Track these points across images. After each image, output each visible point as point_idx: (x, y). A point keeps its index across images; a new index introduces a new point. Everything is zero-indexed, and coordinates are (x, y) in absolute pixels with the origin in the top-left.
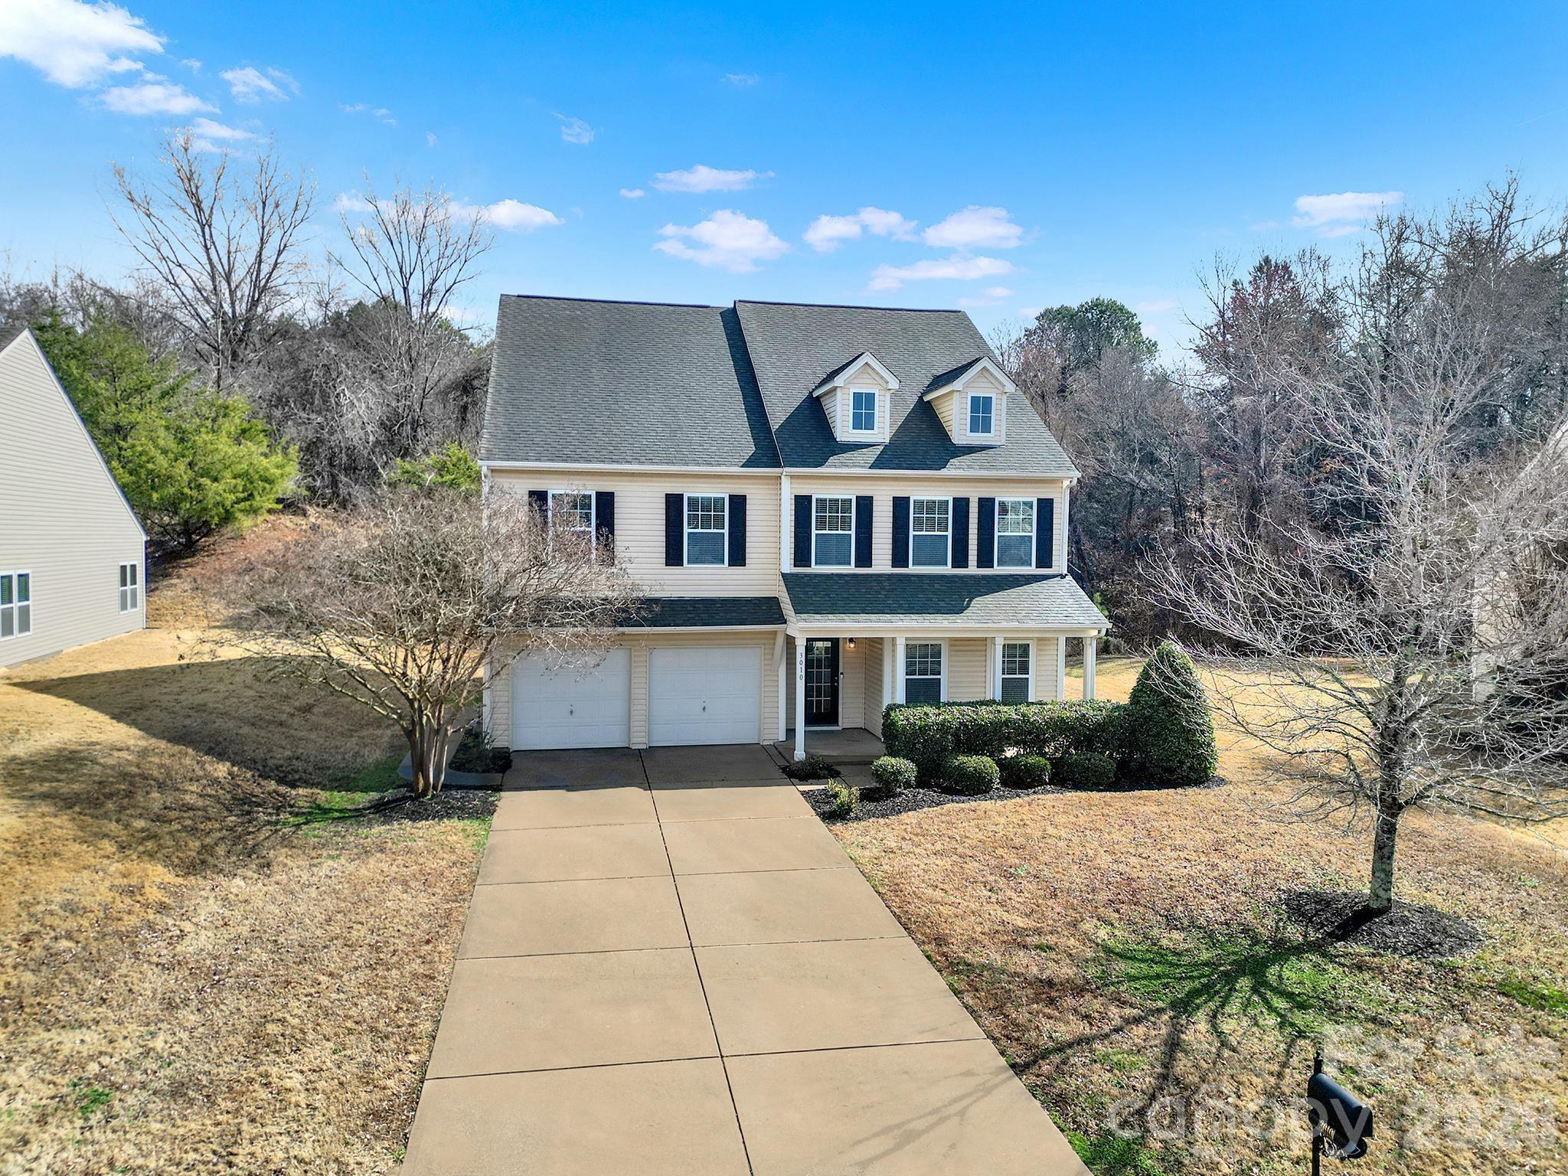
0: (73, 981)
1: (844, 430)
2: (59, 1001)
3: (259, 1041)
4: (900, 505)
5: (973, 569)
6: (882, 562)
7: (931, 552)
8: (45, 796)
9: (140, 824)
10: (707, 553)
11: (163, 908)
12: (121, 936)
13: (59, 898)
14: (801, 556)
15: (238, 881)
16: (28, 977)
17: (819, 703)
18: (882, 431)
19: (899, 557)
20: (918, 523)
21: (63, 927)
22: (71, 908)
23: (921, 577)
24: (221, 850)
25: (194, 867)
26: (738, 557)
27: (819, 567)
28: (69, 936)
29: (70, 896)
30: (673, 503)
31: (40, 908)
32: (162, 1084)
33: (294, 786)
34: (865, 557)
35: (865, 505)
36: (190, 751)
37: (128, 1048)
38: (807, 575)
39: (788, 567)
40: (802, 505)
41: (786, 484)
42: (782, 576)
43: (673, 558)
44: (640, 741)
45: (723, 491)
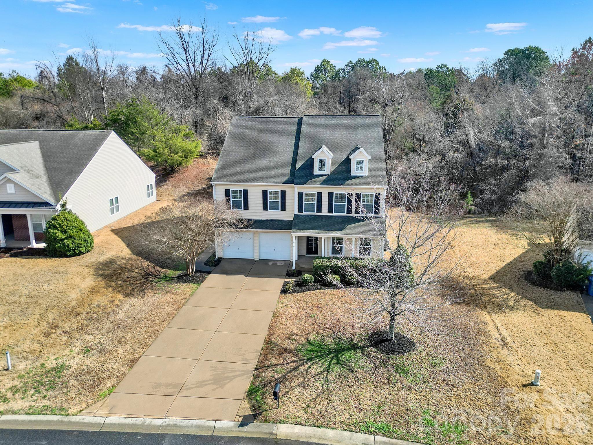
0: (94, 324)
1: (316, 171)
2: (91, 329)
3: (120, 342)
4: (331, 195)
5: (353, 214)
6: (325, 212)
7: (340, 209)
8: (101, 275)
9: (120, 282)
10: (274, 207)
11: (118, 306)
12: (106, 313)
13: (96, 303)
14: (300, 209)
15: (136, 299)
16: (86, 322)
17: (312, 248)
18: (328, 171)
19: (330, 210)
20: (336, 201)
21: (95, 310)
22: (99, 306)
23: (336, 216)
24: (136, 290)
25: (127, 295)
26: (283, 208)
27: (306, 213)
28: (96, 313)
29: (99, 303)
30: (265, 193)
31: (92, 306)
32: (99, 350)
33: (163, 268)
34: (319, 210)
35: (320, 195)
36: (140, 258)
37: (97, 341)
38: (301, 215)
39: (296, 212)
40: (301, 195)
41: (296, 188)
42: (295, 215)
43: (265, 208)
44: (257, 258)
45: (279, 190)
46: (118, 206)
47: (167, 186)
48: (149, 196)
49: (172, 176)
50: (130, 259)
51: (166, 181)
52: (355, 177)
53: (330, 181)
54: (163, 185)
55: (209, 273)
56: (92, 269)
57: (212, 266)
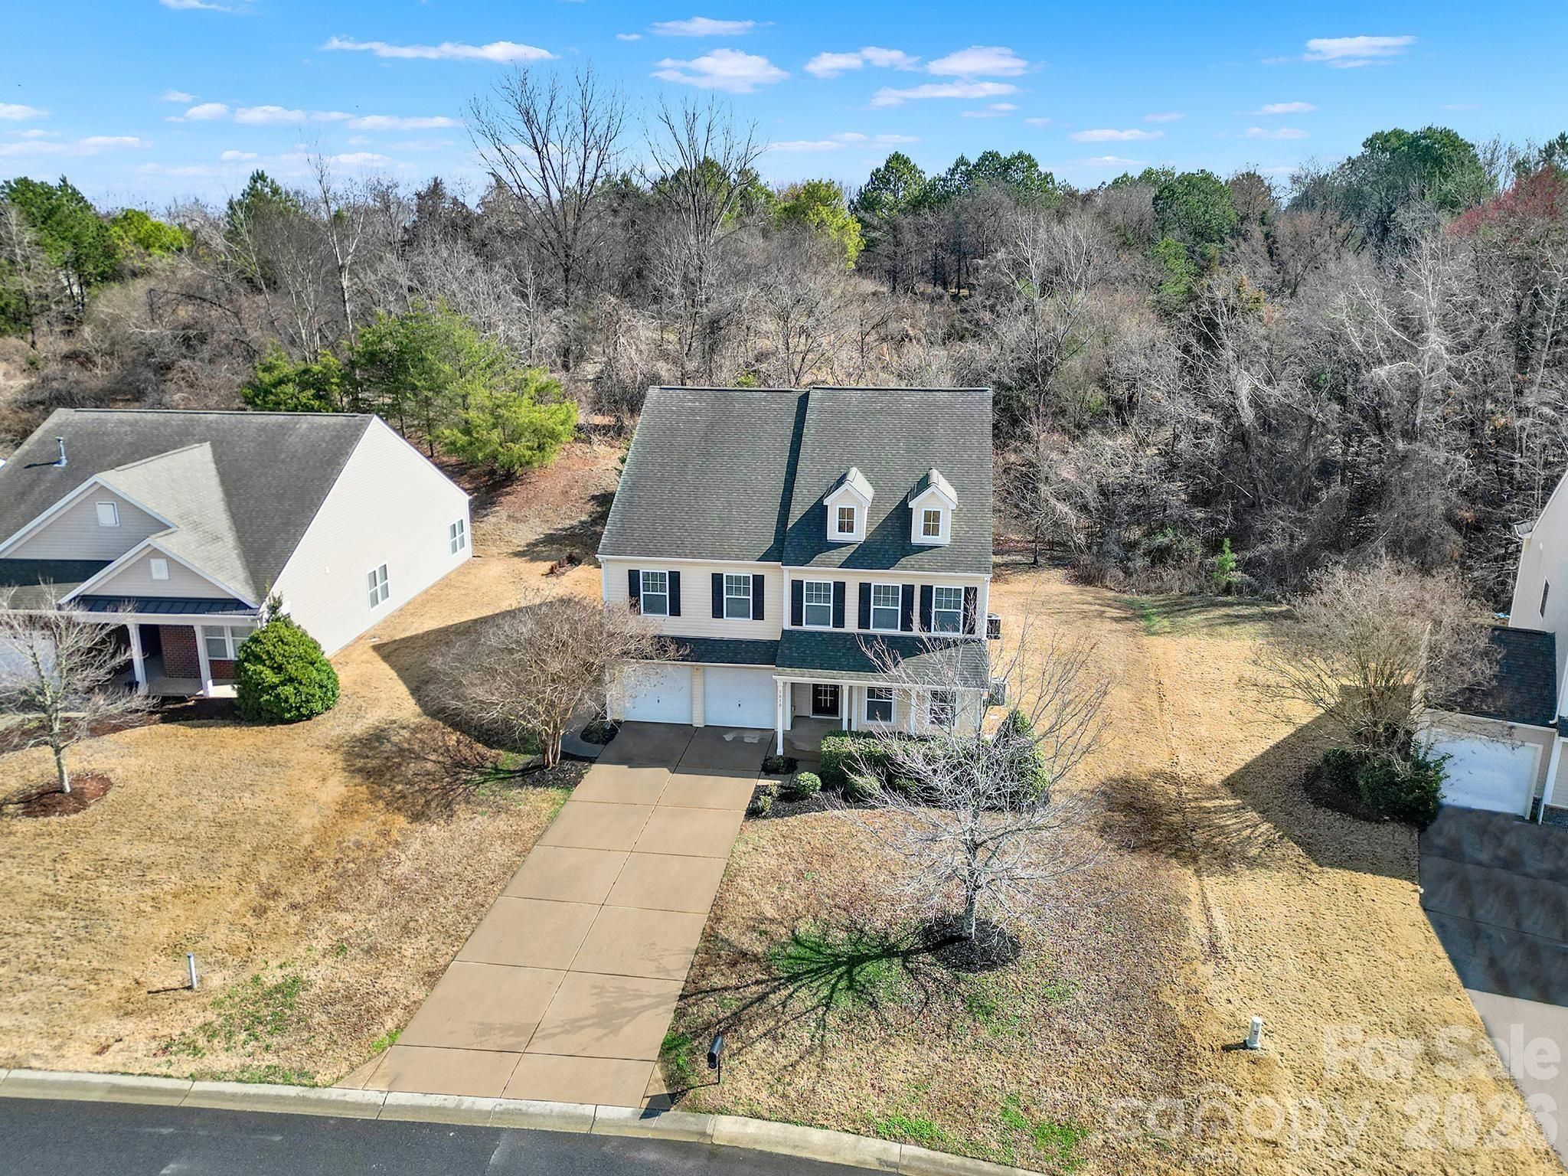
0: (351, 886)
1: (833, 534)
2: (345, 898)
3: (406, 930)
4: (864, 589)
5: (916, 632)
6: (851, 625)
7: (885, 619)
8: (360, 770)
9: (399, 787)
10: (738, 611)
11: (397, 844)
12: (374, 861)
13: (353, 838)
14: (796, 619)
15: (434, 828)
16: (334, 883)
17: (826, 700)
18: (860, 533)
19: (863, 622)
20: (877, 601)
21: (353, 855)
22: (359, 845)
23: (879, 636)
24: (433, 804)
25: (416, 817)
26: (759, 614)
27: (808, 626)
28: (353, 861)
29: (358, 837)
30: (717, 579)
31: (345, 844)
32: (365, 946)
34: (839, 621)
35: (840, 588)
37: (359, 927)
38: (798, 632)
39: (787, 625)
40: (797, 586)
41: (786, 574)
42: (784, 631)
43: (717, 612)
44: (698, 723)
45: (749, 573)
46: (387, 585)
47: (498, 517)
48: (455, 550)
49: (508, 489)
50: (418, 729)
51: (493, 503)
52: (922, 548)
53: (864, 557)
54: (487, 515)
55: (592, 761)
56: (339, 756)
57: (597, 742)
